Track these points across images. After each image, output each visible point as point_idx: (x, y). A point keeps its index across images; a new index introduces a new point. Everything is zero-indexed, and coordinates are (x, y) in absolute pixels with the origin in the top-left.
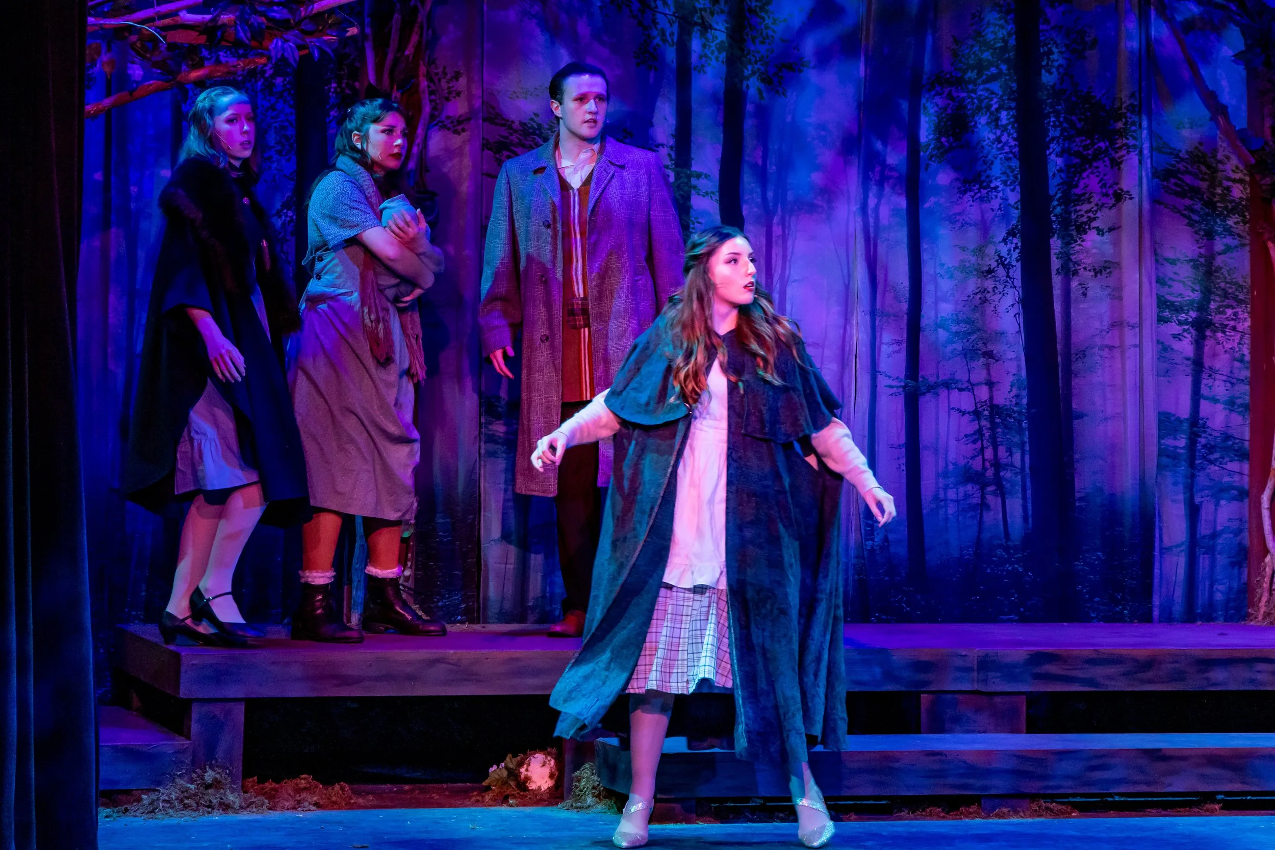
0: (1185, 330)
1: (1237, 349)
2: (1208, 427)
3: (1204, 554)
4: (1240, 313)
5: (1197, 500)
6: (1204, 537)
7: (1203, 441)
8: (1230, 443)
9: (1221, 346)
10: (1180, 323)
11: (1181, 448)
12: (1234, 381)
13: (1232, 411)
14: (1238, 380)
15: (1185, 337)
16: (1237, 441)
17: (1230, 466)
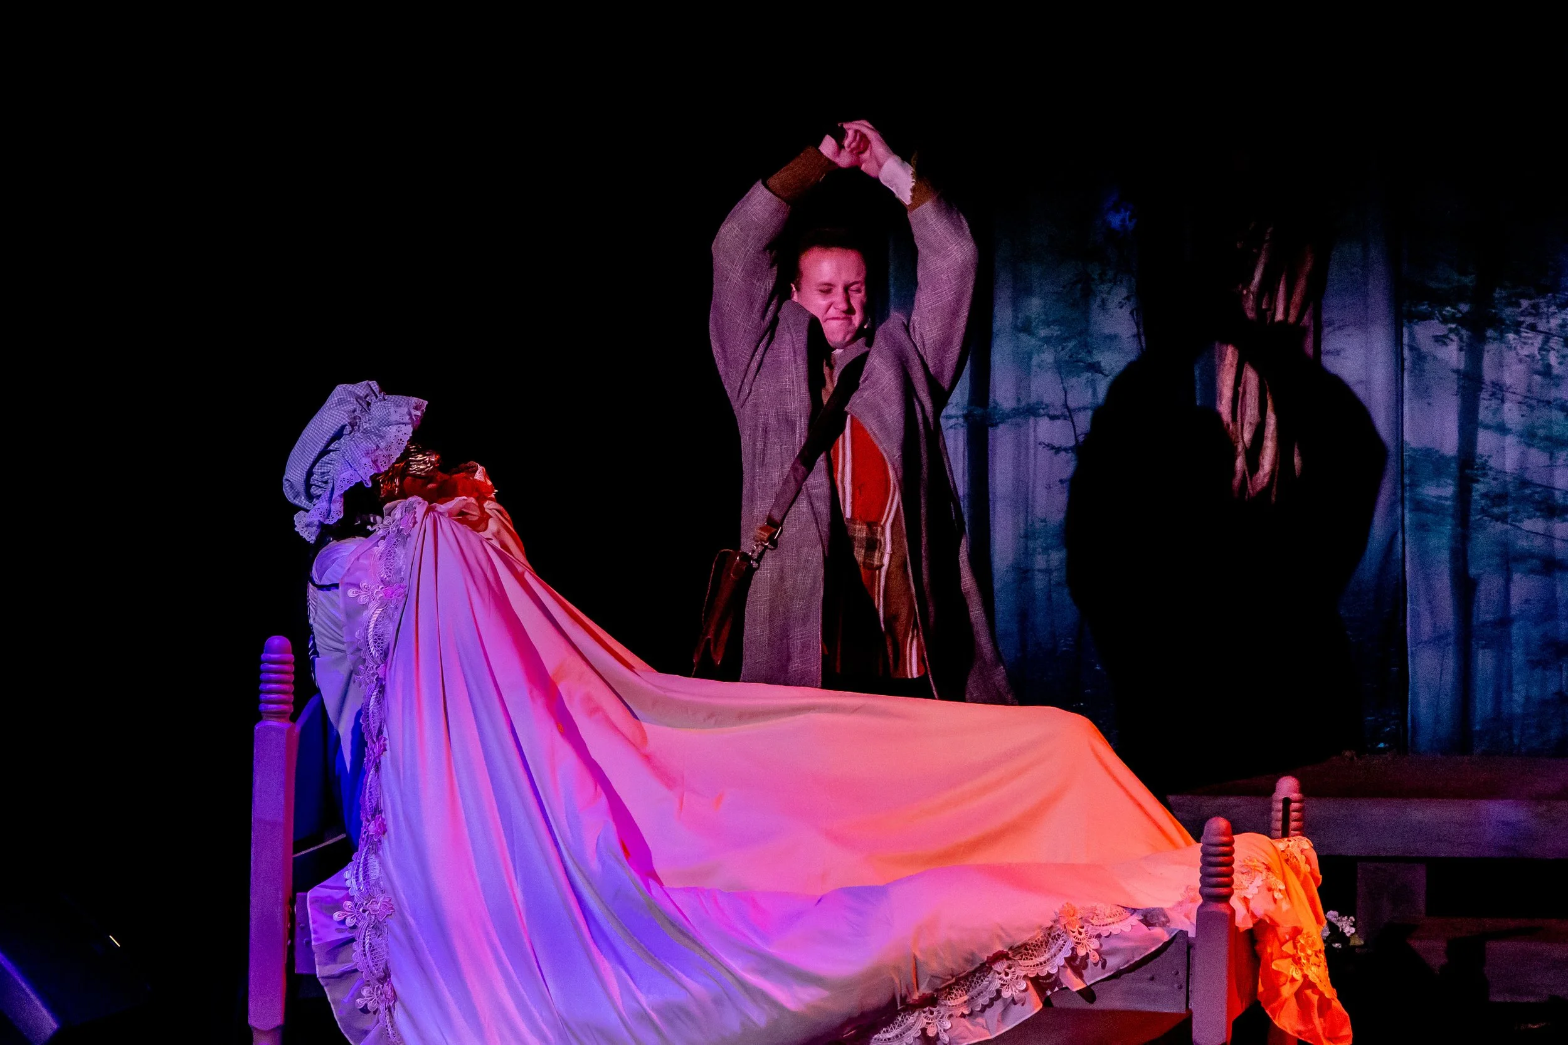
0: (1451, 330)
1: (1539, 357)
2: (1491, 468)
3: (1484, 647)
4: (1543, 305)
5: (1473, 571)
6: (1484, 624)
7: (1480, 488)
8: (1528, 491)
9: (1513, 353)
10: (1445, 320)
11: (1446, 499)
12: (1534, 402)
13: (1530, 445)
14: (1539, 401)
15: (1452, 340)
16: (1539, 490)
17: (1528, 525)
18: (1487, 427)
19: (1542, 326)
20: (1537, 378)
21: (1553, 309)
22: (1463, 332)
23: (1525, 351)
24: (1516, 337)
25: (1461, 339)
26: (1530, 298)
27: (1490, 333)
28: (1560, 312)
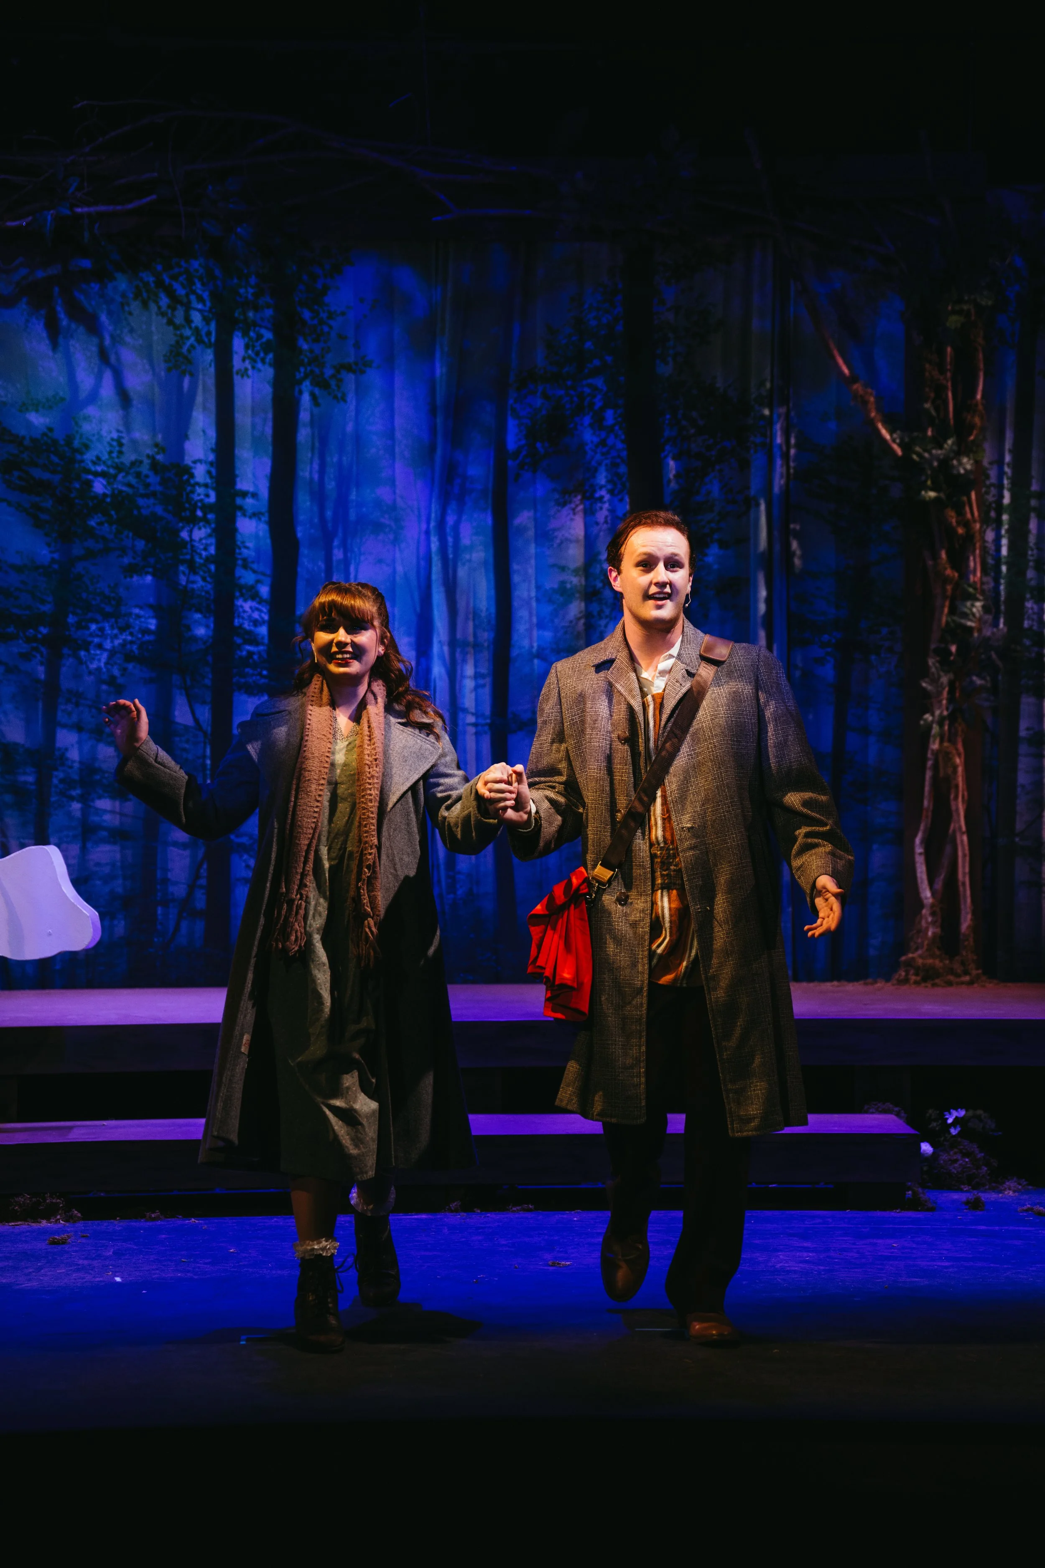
18: (65, 726)
19: (108, 645)
20: (104, 687)
21: (116, 631)
22: (43, 649)
23: (93, 666)
24: (86, 654)
25: (42, 656)
26: (97, 622)
27: (66, 651)
28: (121, 634)
